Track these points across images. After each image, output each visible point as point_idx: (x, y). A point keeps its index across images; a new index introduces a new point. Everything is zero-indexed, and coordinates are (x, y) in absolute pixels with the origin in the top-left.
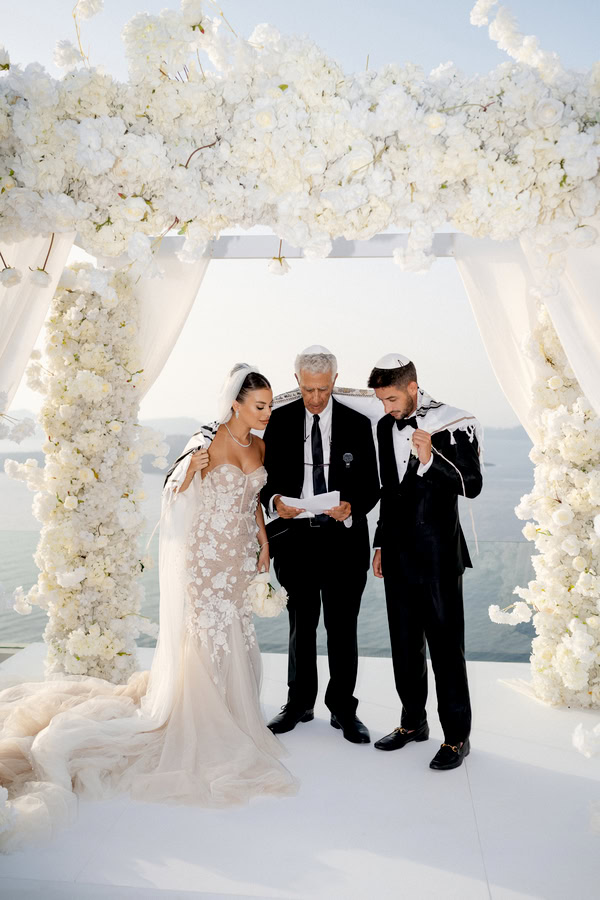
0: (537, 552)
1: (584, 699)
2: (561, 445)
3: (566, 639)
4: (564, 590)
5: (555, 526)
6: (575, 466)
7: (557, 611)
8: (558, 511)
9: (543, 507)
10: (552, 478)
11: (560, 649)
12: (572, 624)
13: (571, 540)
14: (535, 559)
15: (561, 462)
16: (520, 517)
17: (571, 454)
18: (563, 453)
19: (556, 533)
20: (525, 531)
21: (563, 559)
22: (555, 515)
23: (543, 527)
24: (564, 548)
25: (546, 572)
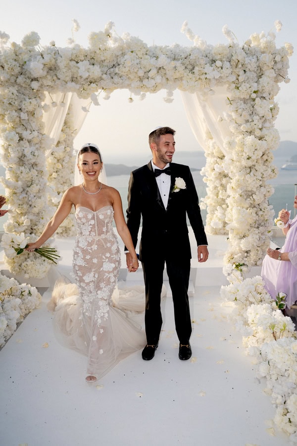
0: (207, 187)
1: (222, 231)
2: (214, 152)
3: (216, 212)
4: (216, 197)
5: (213, 178)
6: (219, 158)
7: (214, 204)
8: (214, 173)
9: (210, 172)
10: (212, 162)
11: (215, 216)
12: (218, 208)
13: (218, 182)
14: (207, 189)
15: (214, 157)
16: (202, 175)
17: (217, 154)
18: (215, 154)
19: (213, 180)
20: (203, 180)
21: (216, 187)
22: (213, 174)
23: (209, 178)
24: (215, 184)
25: (210, 192)
